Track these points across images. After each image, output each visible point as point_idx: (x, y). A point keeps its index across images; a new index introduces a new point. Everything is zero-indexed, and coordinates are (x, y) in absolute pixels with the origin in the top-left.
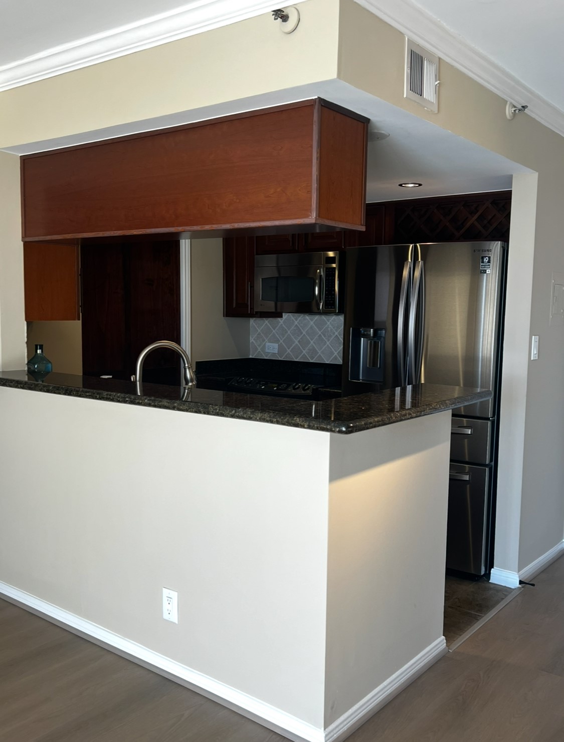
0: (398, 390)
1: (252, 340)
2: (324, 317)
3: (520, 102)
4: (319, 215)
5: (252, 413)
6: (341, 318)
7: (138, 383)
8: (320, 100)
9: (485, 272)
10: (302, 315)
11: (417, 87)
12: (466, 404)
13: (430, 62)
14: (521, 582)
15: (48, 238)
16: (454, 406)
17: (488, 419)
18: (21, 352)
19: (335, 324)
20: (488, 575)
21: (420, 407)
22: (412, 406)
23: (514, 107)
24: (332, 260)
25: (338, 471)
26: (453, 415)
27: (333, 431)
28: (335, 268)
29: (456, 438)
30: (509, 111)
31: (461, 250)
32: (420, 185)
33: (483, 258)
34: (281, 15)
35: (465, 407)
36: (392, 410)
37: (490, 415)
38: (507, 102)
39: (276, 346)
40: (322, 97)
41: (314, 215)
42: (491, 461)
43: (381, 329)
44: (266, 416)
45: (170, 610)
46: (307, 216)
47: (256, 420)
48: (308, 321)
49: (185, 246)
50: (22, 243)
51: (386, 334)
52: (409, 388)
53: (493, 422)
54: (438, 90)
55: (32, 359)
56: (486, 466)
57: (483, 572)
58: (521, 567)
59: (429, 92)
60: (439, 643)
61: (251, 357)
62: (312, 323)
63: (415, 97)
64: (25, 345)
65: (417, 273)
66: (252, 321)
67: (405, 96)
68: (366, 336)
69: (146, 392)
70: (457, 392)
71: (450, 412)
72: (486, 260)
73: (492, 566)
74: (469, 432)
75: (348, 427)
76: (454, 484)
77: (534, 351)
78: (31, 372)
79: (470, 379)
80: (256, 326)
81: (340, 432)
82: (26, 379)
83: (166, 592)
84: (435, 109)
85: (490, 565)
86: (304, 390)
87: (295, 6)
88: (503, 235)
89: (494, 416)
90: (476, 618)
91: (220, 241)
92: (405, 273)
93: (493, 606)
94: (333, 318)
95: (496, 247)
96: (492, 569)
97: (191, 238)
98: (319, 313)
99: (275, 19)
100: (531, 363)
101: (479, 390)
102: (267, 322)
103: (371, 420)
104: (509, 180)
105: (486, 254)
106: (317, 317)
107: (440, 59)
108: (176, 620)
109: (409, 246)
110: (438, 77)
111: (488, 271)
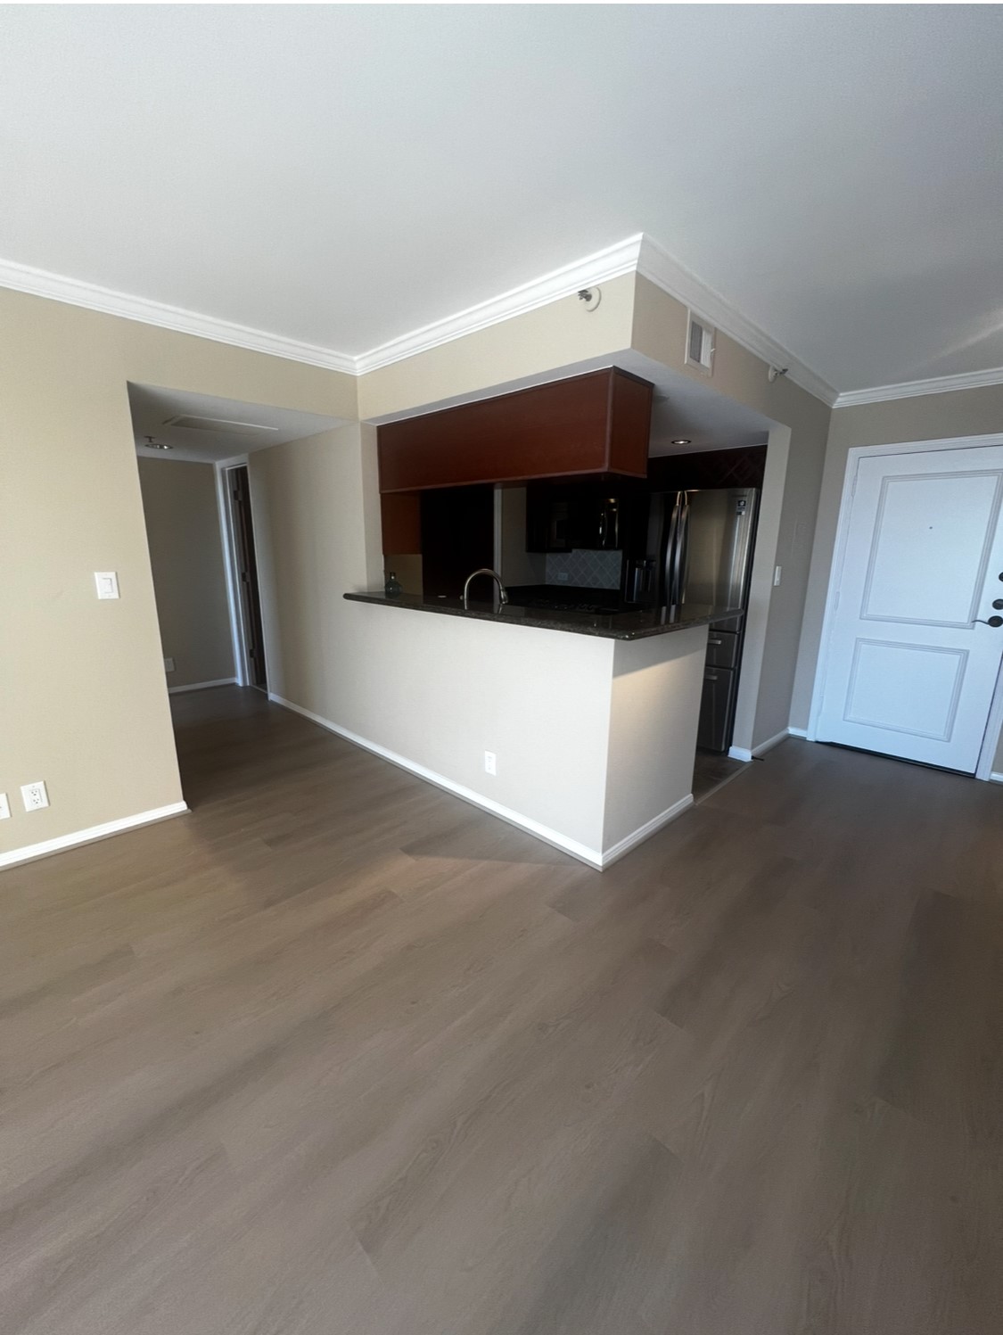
0: (664, 609)
1: (547, 570)
2: (605, 552)
3: (781, 365)
4: (611, 465)
5: (555, 623)
6: (619, 554)
7: (466, 602)
8: (615, 368)
9: (740, 513)
10: (587, 551)
11: (696, 355)
12: (718, 620)
13: (708, 332)
14: (753, 758)
15: (399, 490)
16: (710, 622)
17: (735, 633)
18: (380, 578)
19: (615, 558)
20: (727, 751)
21: (682, 622)
22: (675, 622)
23: (776, 370)
24: (613, 505)
25: (621, 669)
26: (710, 630)
27: (619, 638)
28: (615, 512)
29: (710, 646)
30: (771, 374)
31: (720, 495)
32: (689, 442)
33: (740, 502)
34: (585, 295)
35: (716, 623)
36: (657, 623)
37: (737, 629)
38: (768, 366)
39: (566, 575)
40: (617, 366)
41: (607, 465)
42: (735, 665)
43: (653, 561)
44: (565, 626)
45: (491, 765)
46: (600, 466)
47: (557, 629)
48: (593, 555)
49: (498, 494)
50: (379, 496)
51: (656, 564)
52: (673, 607)
53: (739, 635)
54: (713, 358)
55: (388, 583)
56: (732, 669)
57: (723, 748)
58: (753, 747)
59: (705, 360)
60: (688, 798)
61: (547, 583)
62: (595, 557)
63: (693, 362)
64: (383, 573)
65: (684, 516)
66: (548, 556)
67: (686, 362)
68: (640, 566)
69: (471, 607)
70: (710, 610)
71: (706, 627)
72: (742, 503)
73: (731, 745)
74: (719, 642)
75: (630, 635)
76: (707, 682)
77: (777, 579)
78: (387, 593)
79: (721, 600)
80: (551, 559)
81: (625, 639)
82: (384, 597)
83: (487, 754)
84: (710, 374)
85: (730, 744)
86: (588, 609)
87: (597, 287)
88: (756, 482)
89: (740, 630)
90: (716, 783)
91: (524, 490)
92: (674, 515)
93: (731, 774)
94: (613, 552)
95: (750, 493)
96: (731, 748)
97: (503, 488)
98: (601, 548)
99: (581, 299)
100: (774, 587)
101: (728, 609)
102: (559, 556)
103: (648, 630)
104: (766, 435)
105: (744, 499)
106: (599, 552)
107: (716, 329)
108: (494, 773)
109: (677, 494)
110: (714, 345)
111: (743, 513)
